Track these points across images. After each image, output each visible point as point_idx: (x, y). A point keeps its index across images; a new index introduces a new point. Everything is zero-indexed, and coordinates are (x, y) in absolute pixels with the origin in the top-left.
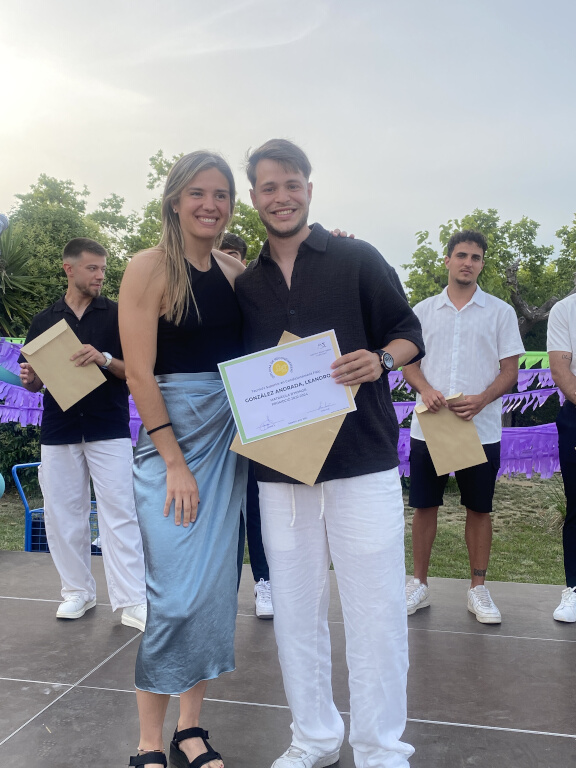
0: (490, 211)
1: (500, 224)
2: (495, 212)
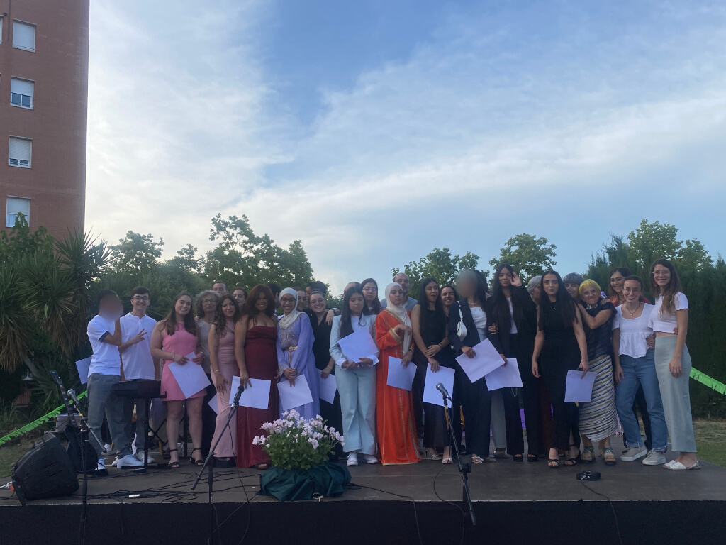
0: (444, 249)
1: (452, 258)
2: (448, 250)
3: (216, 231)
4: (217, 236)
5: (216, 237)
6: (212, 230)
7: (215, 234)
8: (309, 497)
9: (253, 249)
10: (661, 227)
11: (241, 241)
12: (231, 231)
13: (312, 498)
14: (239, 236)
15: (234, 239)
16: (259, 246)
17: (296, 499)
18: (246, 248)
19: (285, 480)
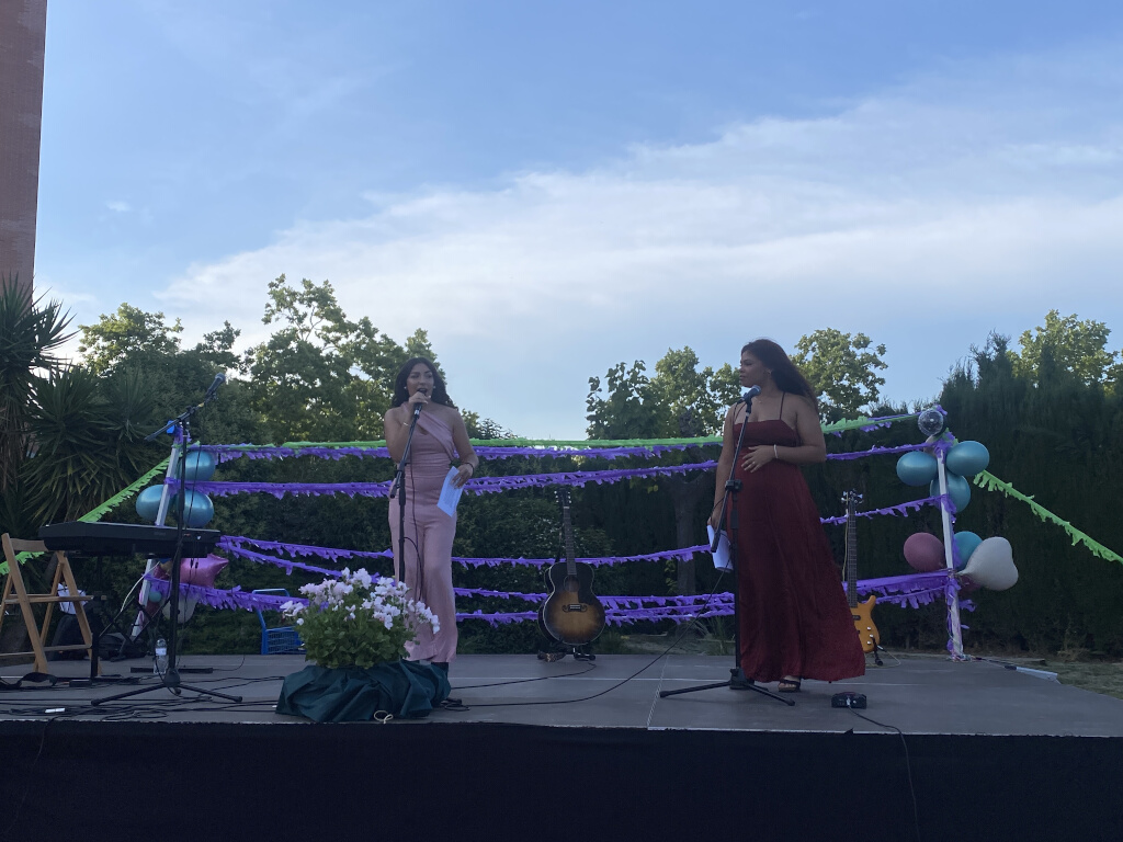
0: (687, 351)
1: (699, 369)
2: (693, 353)
3: (274, 307)
4: (277, 315)
5: (273, 318)
6: (268, 305)
7: (273, 312)
8: (367, 718)
9: (340, 343)
10: (1080, 324)
11: (319, 326)
12: (302, 308)
13: (372, 718)
14: (316, 319)
15: (306, 322)
16: (352, 337)
17: (343, 720)
18: (328, 341)
19: (327, 687)
